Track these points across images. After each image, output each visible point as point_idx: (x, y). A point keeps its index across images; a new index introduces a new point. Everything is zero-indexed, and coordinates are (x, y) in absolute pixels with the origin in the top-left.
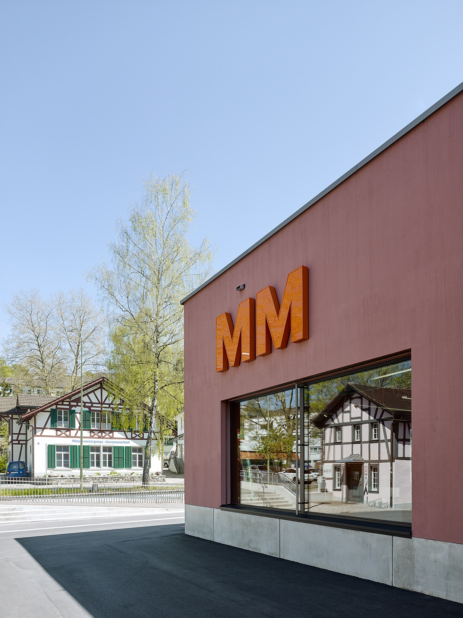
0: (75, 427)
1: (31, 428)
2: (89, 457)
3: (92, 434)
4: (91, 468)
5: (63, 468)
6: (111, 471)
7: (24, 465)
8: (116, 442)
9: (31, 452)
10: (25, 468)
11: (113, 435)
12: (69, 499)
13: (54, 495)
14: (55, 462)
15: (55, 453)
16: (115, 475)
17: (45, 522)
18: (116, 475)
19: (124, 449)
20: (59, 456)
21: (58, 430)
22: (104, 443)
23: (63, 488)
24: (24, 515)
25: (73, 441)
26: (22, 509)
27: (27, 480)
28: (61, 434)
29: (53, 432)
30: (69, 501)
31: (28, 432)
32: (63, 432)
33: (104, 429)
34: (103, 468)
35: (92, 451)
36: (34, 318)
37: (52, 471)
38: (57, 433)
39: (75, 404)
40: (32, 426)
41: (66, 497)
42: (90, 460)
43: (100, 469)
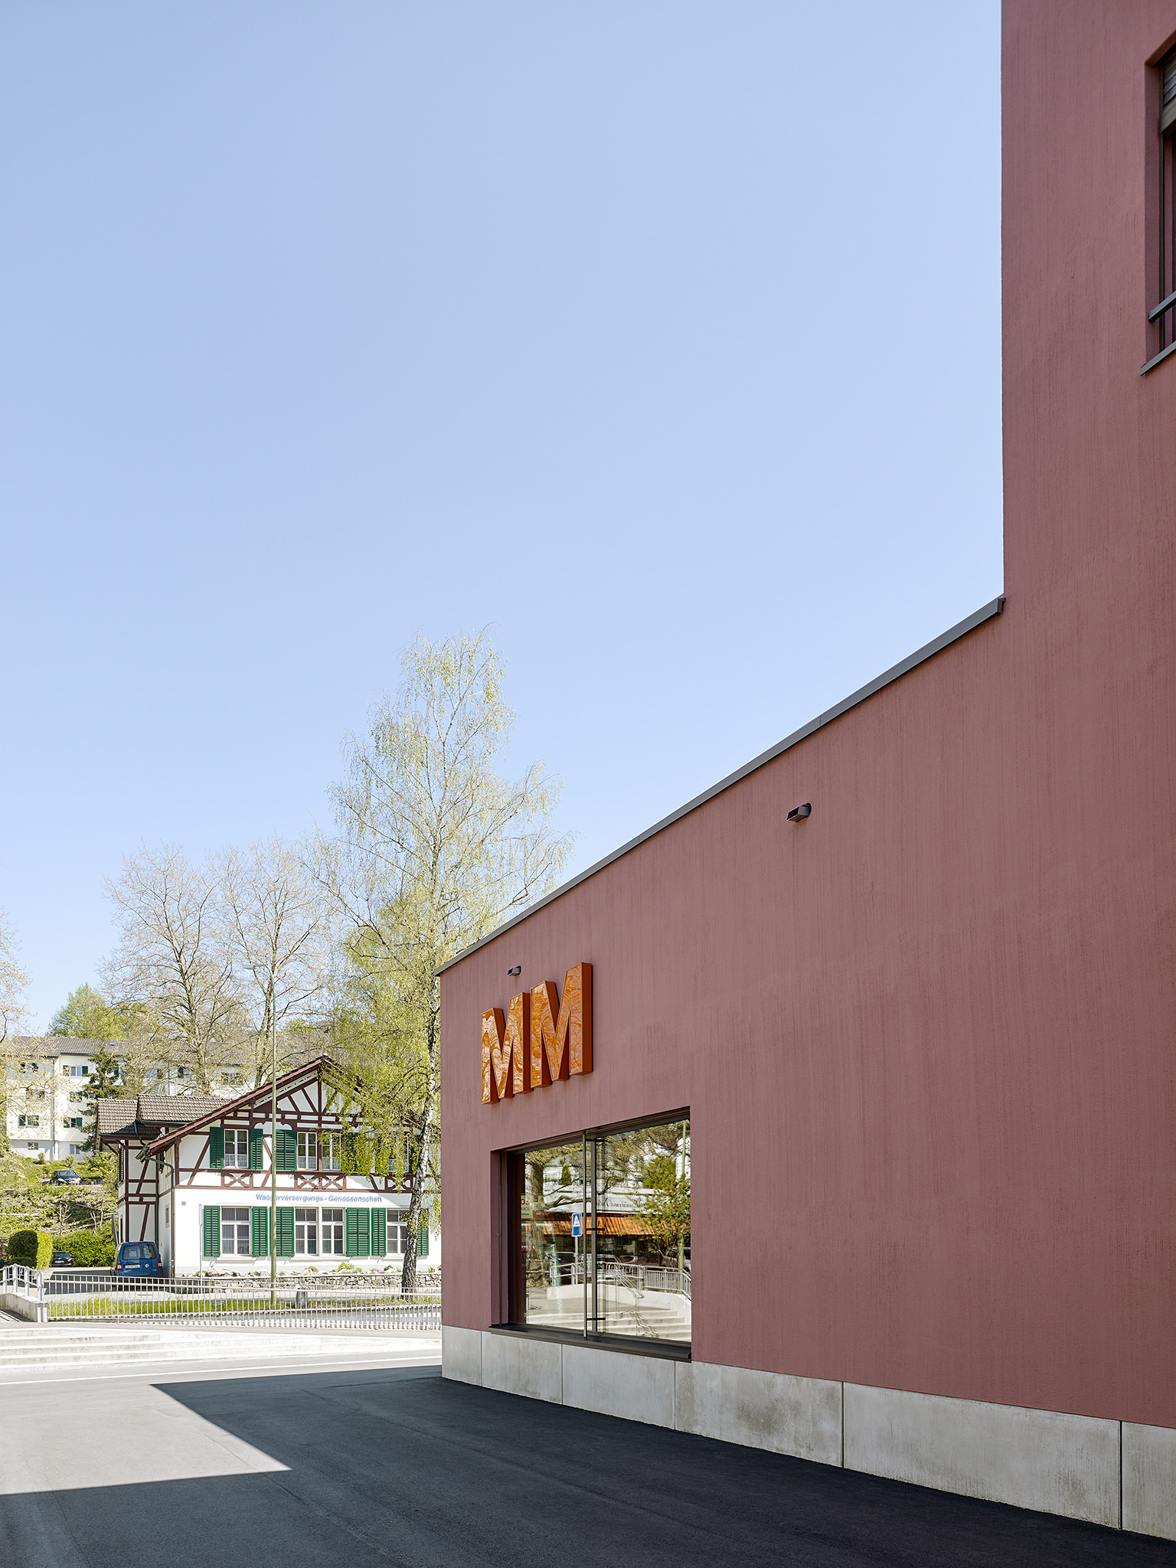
0: (261, 1166)
1: (167, 1170)
2: (292, 1233)
3: (300, 1182)
4: (297, 1256)
5: (236, 1256)
6: (340, 1263)
7: (153, 1248)
8: (352, 1199)
9: (167, 1221)
10: (155, 1258)
11: (345, 1183)
12: (246, 1321)
13: (217, 1313)
14: (219, 1243)
15: (219, 1224)
16: (348, 1271)
17: (201, 1361)
18: (351, 1271)
19: (368, 1214)
20: (229, 1230)
21: (225, 1173)
22: (325, 1200)
23: (234, 1301)
24: (163, 1348)
25: (258, 1197)
26: (158, 1338)
27: (161, 1282)
28: (232, 1183)
29: (215, 1179)
30: (246, 1324)
31: (162, 1176)
32: (237, 1178)
33: (326, 1170)
34: (322, 1255)
35: (300, 1217)
36: (173, 910)
37: (213, 1263)
38: (223, 1181)
39: (263, 1115)
40: (171, 1166)
41: (241, 1317)
42: (295, 1239)
43: (316, 1258)
